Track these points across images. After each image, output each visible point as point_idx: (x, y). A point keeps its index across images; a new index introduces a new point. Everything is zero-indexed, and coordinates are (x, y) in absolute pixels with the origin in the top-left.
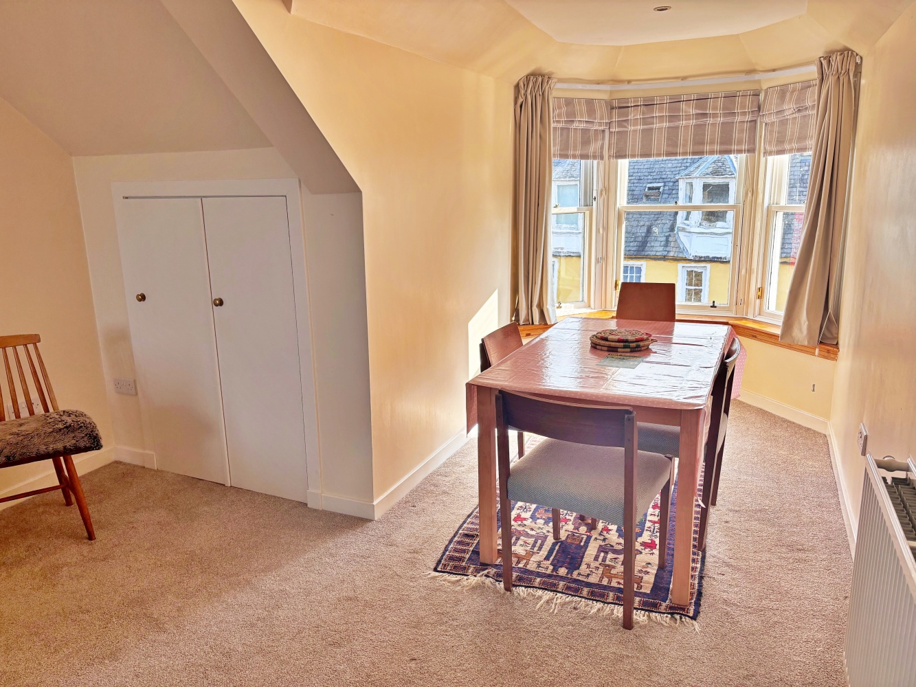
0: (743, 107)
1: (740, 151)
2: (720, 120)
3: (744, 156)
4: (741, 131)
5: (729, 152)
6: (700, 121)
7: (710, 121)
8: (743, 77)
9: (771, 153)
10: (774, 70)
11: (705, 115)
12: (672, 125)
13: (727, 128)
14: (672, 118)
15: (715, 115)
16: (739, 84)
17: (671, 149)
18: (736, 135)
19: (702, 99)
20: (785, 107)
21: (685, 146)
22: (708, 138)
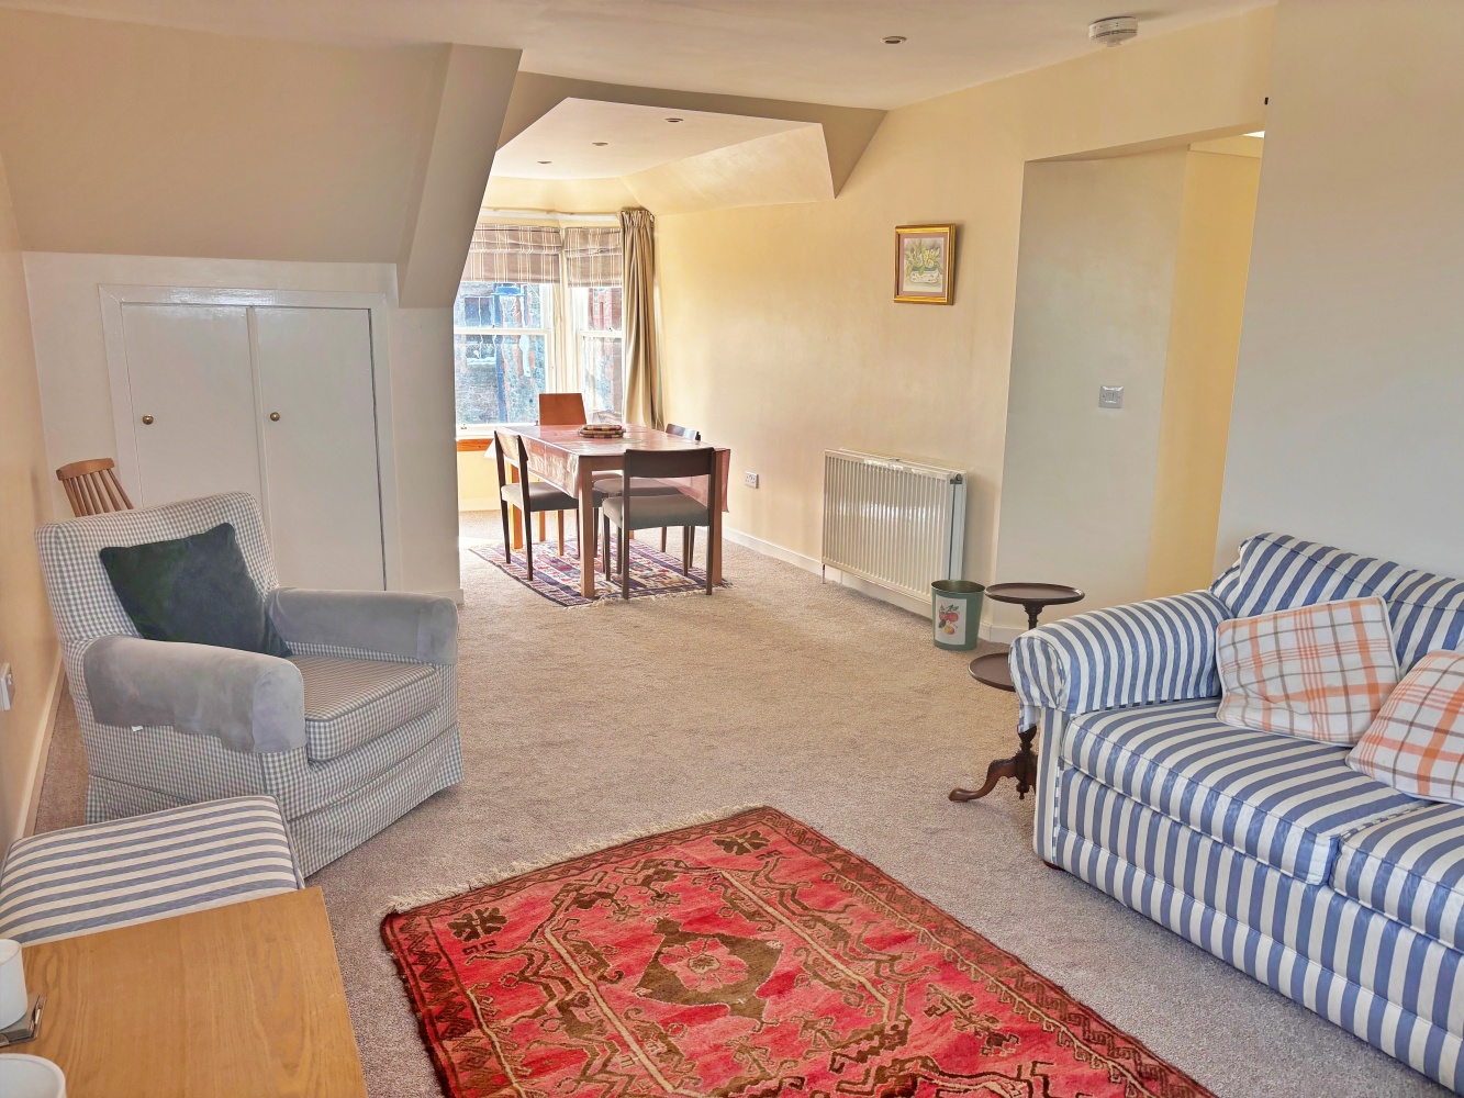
0: (549, 242)
1: (548, 281)
2: (530, 251)
3: (551, 285)
4: (547, 263)
5: (539, 281)
6: (514, 251)
7: (522, 251)
8: (544, 216)
9: (576, 285)
10: (572, 214)
11: (517, 245)
12: (488, 251)
13: (535, 259)
14: (489, 245)
15: (526, 247)
16: (542, 220)
17: (488, 274)
18: (543, 266)
19: (513, 231)
20: (590, 246)
21: (501, 272)
22: (520, 266)
